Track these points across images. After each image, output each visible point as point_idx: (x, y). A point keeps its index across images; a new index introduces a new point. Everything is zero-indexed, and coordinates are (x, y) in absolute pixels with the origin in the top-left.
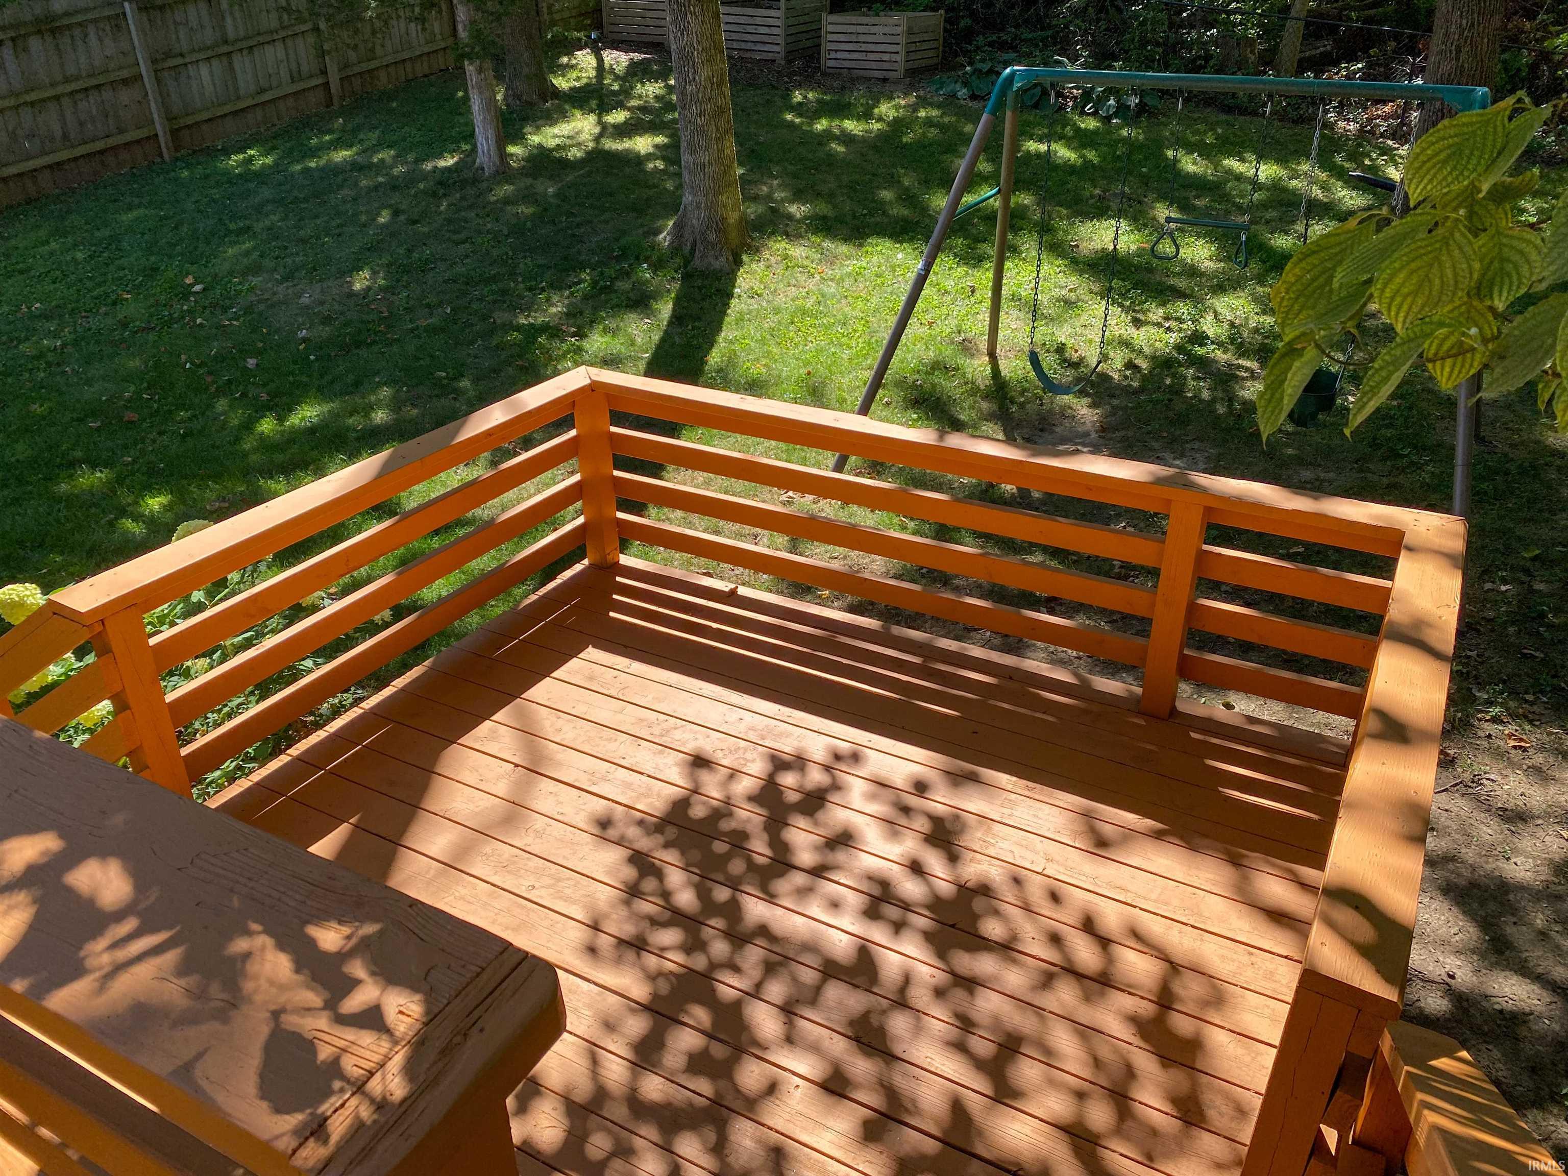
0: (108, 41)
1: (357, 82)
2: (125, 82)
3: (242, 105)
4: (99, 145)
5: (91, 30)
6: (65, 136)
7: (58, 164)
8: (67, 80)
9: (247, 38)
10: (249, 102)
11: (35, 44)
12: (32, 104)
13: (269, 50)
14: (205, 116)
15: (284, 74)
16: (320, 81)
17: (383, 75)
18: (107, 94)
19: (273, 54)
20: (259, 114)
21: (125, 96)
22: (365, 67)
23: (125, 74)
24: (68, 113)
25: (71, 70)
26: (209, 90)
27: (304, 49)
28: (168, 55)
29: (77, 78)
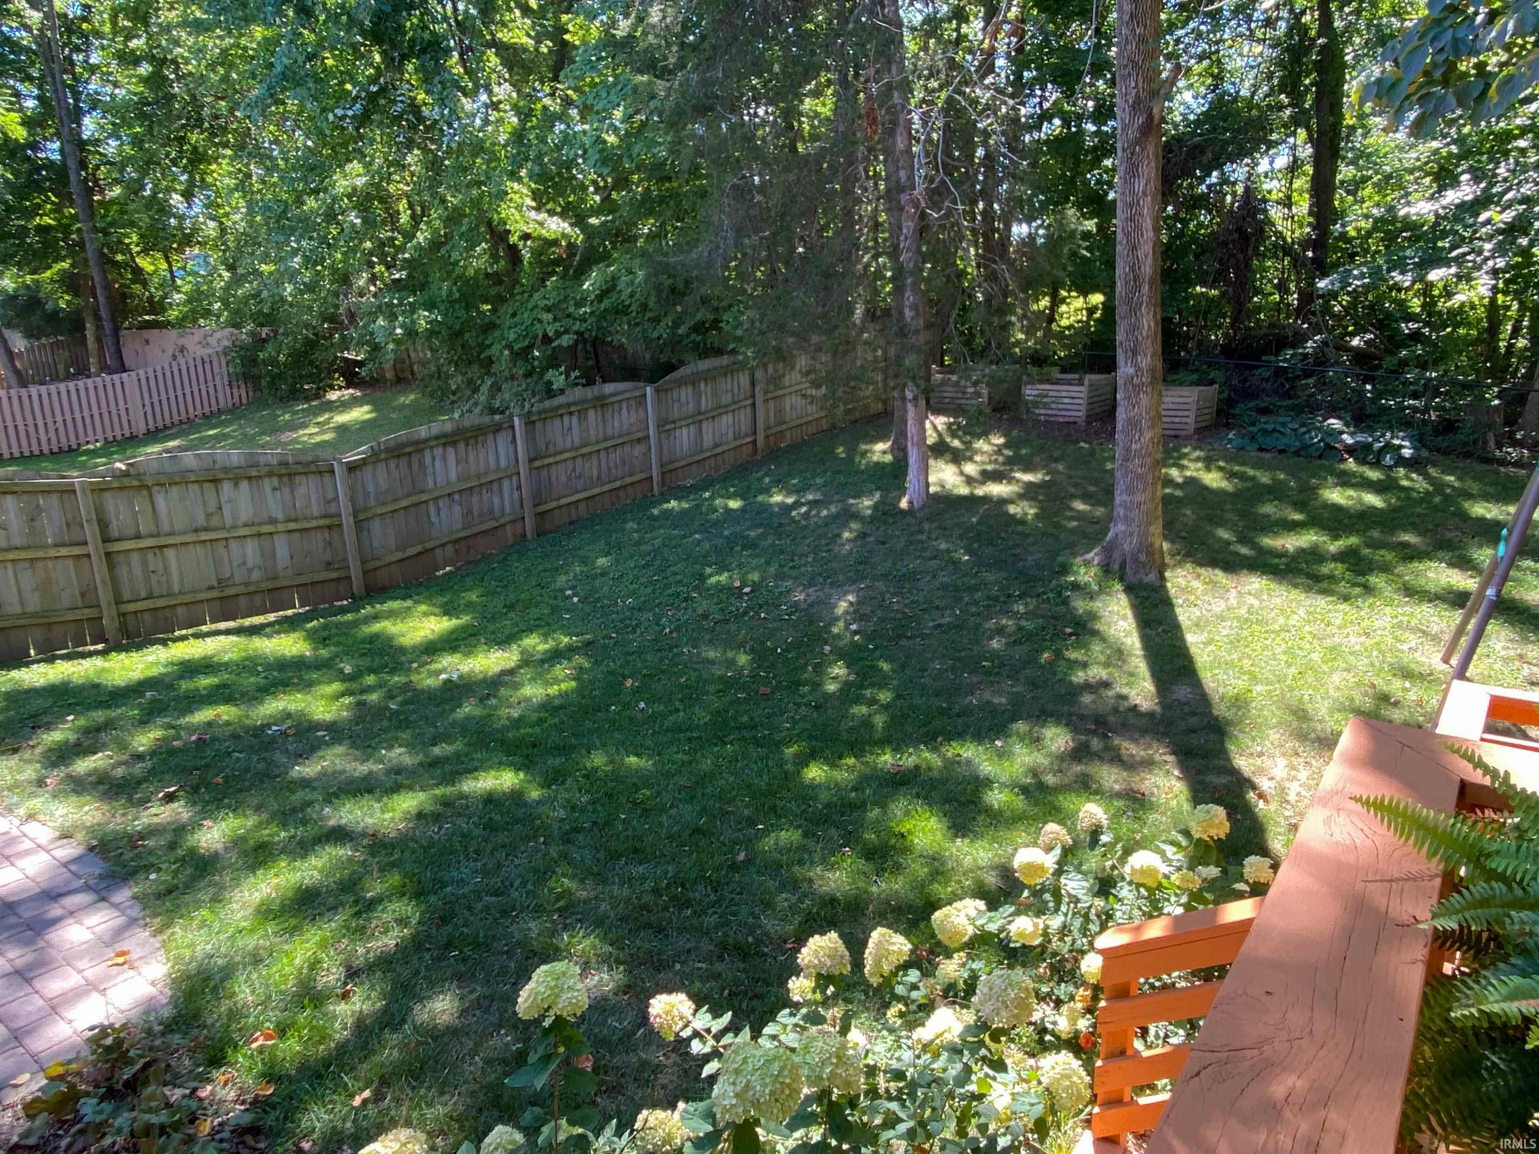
0: (633, 412)
1: (772, 439)
2: (639, 440)
3: (703, 456)
4: (618, 484)
5: (624, 405)
6: (599, 478)
7: (593, 497)
8: (606, 439)
9: (713, 410)
10: (708, 454)
11: (591, 414)
12: (583, 455)
13: (724, 417)
14: (683, 463)
15: (731, 436)
16: (749, 439)
17: (788, 434)
18: (627, 448)
19: (726, 420)
20: (712, 460)
21: (638, 450)
22: (779, 429)
23: (640, 435)
24: (603, 461)
25: (610, 432)
26: (685, 447)
27: (744, 417)
28: (667, 423)
29: (612, 437)
